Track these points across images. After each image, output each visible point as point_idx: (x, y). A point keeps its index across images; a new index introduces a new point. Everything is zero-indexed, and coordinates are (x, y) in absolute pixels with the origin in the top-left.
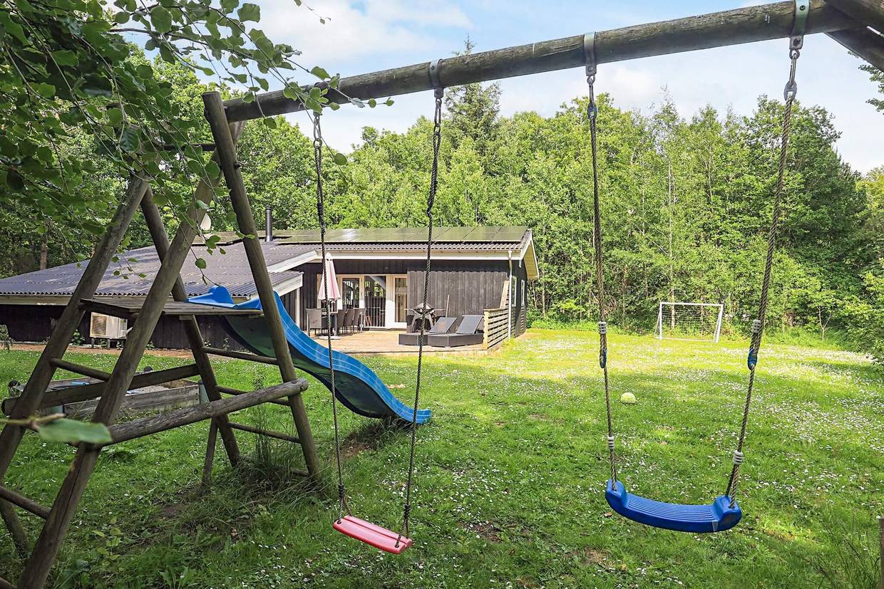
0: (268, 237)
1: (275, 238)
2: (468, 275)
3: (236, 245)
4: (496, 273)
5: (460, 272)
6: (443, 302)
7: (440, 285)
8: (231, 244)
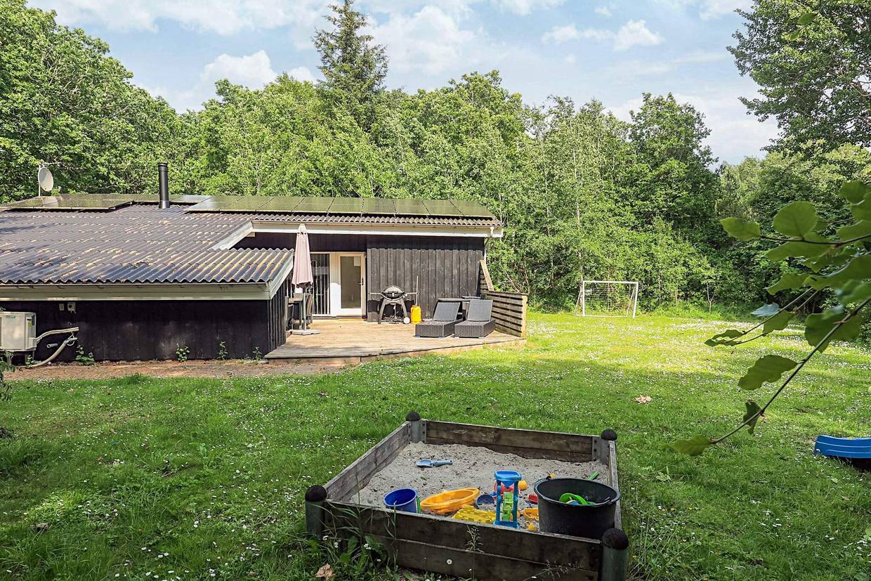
0: (164, 203)
1: (171, 203)
2: (440, 253)
3: (121, 211)
4: (471, 252)
5: (430, 251)
6: (411, 285)
7: (408, 265)
8: (113, 210)
